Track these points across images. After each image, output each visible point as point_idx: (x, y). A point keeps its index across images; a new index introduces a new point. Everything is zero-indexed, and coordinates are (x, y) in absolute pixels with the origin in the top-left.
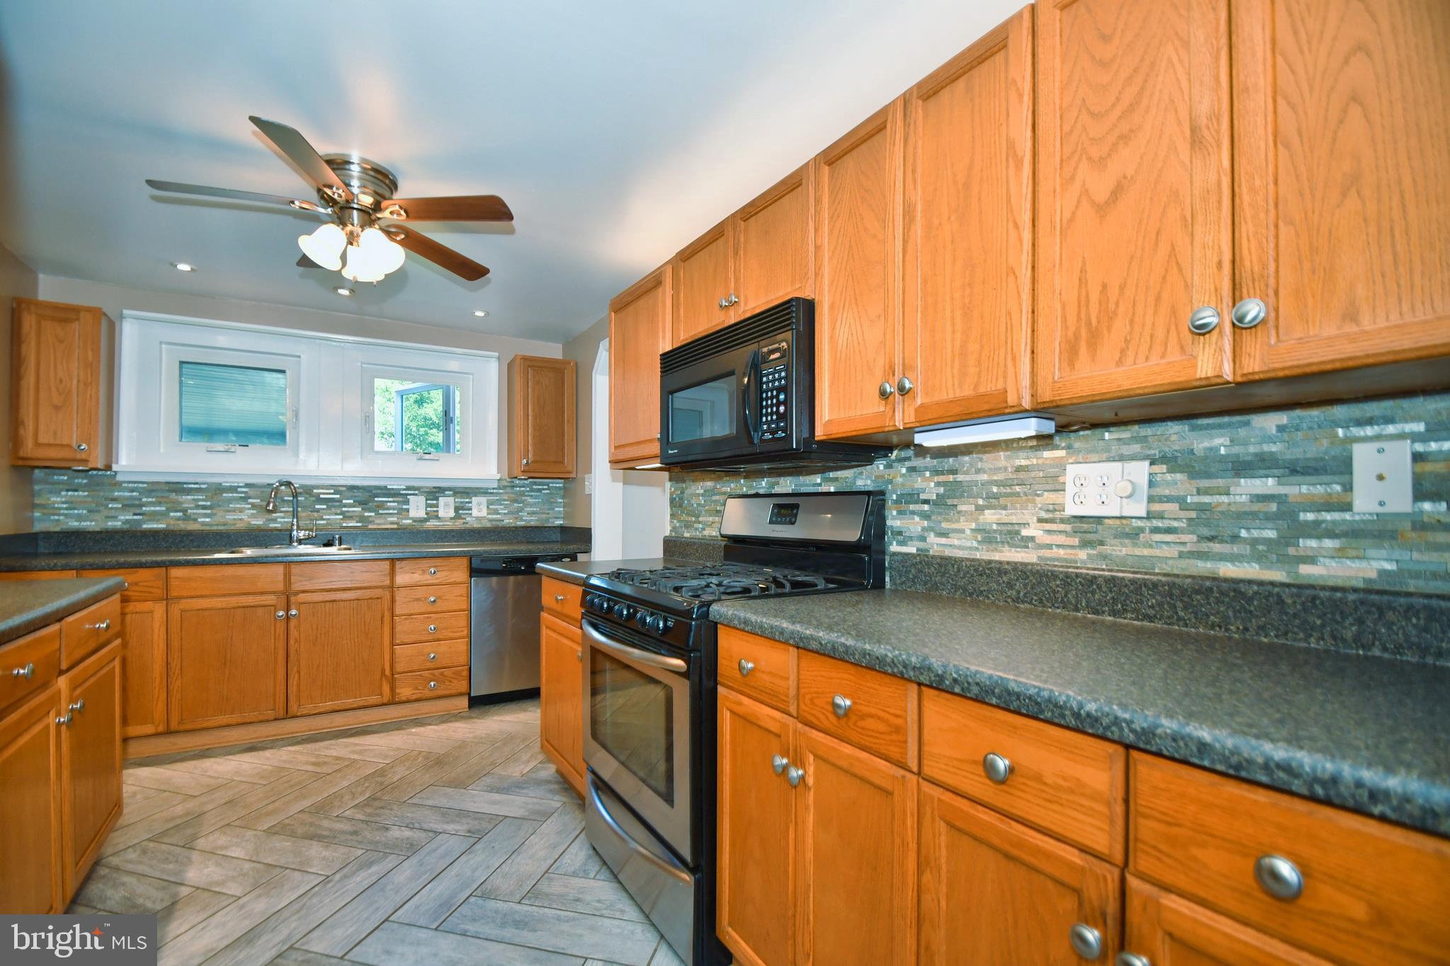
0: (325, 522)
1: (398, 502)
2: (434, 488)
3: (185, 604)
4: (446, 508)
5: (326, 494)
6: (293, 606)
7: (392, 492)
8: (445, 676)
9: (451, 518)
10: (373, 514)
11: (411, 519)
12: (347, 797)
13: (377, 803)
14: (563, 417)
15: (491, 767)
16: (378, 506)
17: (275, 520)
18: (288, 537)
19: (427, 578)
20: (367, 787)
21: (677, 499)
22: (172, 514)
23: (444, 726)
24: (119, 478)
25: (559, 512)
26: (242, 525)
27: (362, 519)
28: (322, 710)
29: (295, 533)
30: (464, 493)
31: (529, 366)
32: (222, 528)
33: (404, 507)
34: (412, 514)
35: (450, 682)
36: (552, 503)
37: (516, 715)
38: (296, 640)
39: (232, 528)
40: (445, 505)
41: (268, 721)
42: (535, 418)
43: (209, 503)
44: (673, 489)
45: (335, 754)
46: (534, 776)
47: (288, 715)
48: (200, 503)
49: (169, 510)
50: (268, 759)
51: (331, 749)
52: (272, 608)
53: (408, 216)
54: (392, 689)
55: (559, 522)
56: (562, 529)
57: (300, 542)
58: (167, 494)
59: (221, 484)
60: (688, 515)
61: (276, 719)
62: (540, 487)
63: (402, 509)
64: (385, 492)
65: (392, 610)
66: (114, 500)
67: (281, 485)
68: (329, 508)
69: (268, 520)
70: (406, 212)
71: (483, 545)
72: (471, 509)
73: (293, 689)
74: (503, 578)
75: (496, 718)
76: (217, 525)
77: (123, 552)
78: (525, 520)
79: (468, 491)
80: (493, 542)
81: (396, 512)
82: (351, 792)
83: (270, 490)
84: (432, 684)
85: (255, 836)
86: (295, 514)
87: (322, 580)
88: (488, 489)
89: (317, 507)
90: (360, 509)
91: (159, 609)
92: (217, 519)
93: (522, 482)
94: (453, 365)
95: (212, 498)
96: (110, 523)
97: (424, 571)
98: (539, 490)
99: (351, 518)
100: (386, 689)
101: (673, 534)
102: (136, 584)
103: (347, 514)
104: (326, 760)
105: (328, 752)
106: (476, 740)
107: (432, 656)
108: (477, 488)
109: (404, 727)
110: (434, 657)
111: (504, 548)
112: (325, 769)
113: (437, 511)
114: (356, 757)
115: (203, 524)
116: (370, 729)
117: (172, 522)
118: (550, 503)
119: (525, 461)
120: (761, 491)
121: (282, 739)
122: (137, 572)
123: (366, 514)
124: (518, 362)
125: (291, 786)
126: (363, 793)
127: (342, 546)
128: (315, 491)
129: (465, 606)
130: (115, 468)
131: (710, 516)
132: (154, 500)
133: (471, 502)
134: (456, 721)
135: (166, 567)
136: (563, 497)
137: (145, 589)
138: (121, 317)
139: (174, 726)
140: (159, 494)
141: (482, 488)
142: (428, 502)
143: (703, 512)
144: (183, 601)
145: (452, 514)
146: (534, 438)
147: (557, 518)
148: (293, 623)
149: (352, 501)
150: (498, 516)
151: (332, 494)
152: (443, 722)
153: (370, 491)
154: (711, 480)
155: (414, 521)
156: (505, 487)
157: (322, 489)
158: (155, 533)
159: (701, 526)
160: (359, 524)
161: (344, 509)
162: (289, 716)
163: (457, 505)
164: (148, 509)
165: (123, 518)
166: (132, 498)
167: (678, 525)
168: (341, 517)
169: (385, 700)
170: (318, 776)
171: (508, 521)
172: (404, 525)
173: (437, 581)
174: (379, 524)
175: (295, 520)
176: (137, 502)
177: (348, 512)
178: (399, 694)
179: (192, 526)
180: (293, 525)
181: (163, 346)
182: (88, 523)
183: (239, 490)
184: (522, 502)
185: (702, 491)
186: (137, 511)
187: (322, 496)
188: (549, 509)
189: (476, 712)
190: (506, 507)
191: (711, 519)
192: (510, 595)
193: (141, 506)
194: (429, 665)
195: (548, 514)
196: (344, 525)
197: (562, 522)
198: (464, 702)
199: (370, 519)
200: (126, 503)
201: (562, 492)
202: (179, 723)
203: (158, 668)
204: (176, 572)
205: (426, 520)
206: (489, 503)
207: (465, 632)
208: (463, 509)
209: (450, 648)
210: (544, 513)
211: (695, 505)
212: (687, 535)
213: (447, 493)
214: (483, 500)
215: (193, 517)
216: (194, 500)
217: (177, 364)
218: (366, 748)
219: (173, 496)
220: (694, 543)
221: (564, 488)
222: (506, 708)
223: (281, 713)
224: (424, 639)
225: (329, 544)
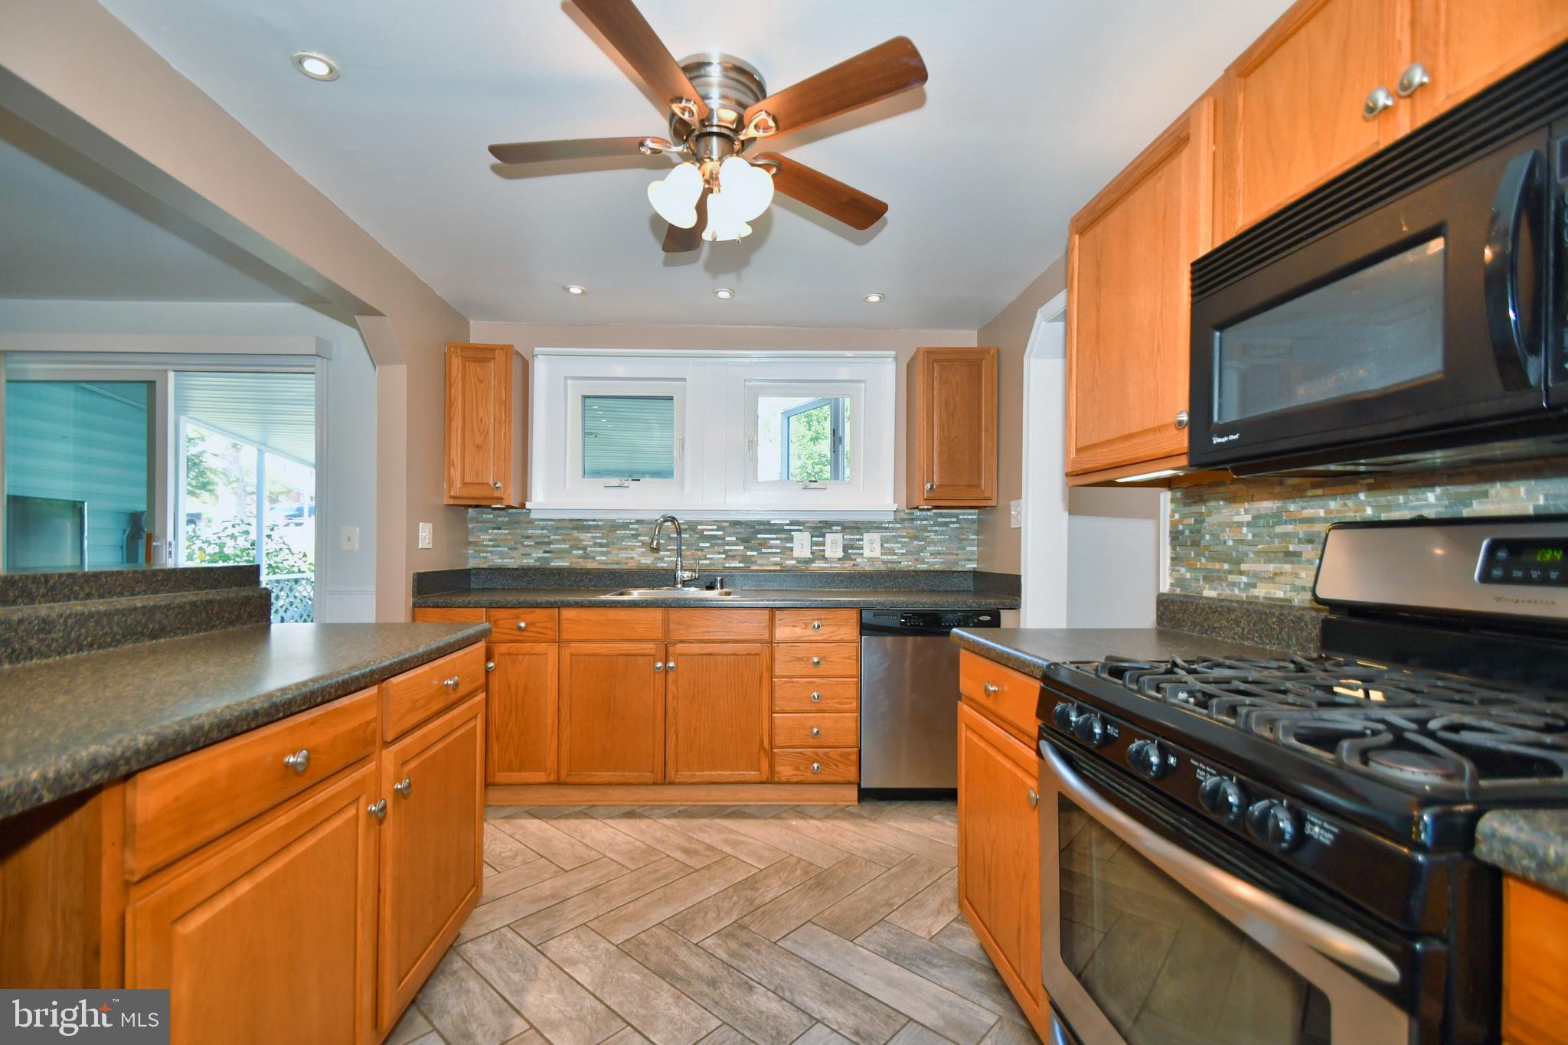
0: (708, 562)
1: (781, 539)
2: (820, 522)
3: (575, 647)
4: (834, 546)
5: (710, 530)
6: (671, 658)
7: (775, 527)
8: (830, 757)
9: (839, 559)
10: (755, 553)
11: (796, 559)
12: (711, 915)
13: (744, 936)
14: (979, 424)
15: (887, 910)
16: (760, 545)
17: (662, 559)
18: (673, 578)
19: (810, 633)
20: (735, 903)
21: (1187, 533)
22: (574, 552)
23: (828, 824)
24: (533, 516)
25: (972, 552)
26: (633, 564)
27: (745, 559)
28: (699, 780)
29: (679, 572)
30: (855, 528)
31: (935, 361)
32: (616, 567)
33: (788, 545)
34: (797, 553)
35: (837, 765)
36: (962, 540)
37: (919, 825)
38: (674, 697)
39: (625, 567)
40: (832, 543)
41: (646, 784)
42: (942, 429)
43: (605, 541)
44: (1177, 516)
45: (707, 841)
46: (947, 943)
47: (665, 781)
48: (598, 541)
49: (573, 547)
50: (642, 832)
51: (704, 832)
52: (652, 658)
53: (777, 128)
54: (771, 766)
55: (971, 566)
56: (976, 574)
57: (685, 583)
58: (571, 532)
59: (615, 520)
60: (1212, 559)
61: (654, 784)
62: (947, 520)
63: (785, 547)
64: (768, 527)
65: (771, 669)
66: (528, 537)
67: (665, 521)
68: (713, 546)
69: (656, 559)
70: (775, 120)
71: (875, 592)
72: (862, 548)
73: (670, 753)
74: (899, 639)
75: (892, 823)
76: (612, 564)
77: (536, 590)
78: (927, 563)
79: (859, 525)
80: (888, 591)
81: (779, 551)
82: (717, 906)
83: (654, 526)
84: (815, 765)
85: (607, 951)
86: (679, 553)
87: (700, 630)
88: (881, 523)
89: (701, 545)
90: (742, 547)
91: (551, 650)
92: (613, 558)
93: (924, 513)
94: (843, 373)
95: (608, 535)
96: (525, 561)
97: (806, 625)
98: (946, 524)
99: (733, 557)
100: (765, 764)
101: (1178, 591)
102: (533, 624)
103: (730, 553)
104: (698, 847)
105: (701, 836)
106: (866, 856)
107: (815, 730)
108: (869, 522)
109: (784, 815)
110: (818, 732)
111: (902, 599)
112: (695, 862)
113: (824, 550)
114: (728, 849)
115: (600, 562)
116: (747, 810)
117: (574, 560)
118: (959, 539)
119: (928, 486)
120: (1430, 513)
121: (660, 807)
122: (534, 612)
123: (749, 553)
124: (920, 358)
125: (658, 880)
126: (729, 912)
127: (724, 590)
128: (699, 527)
129: (854, 671)
130: (528, 505)
131: (1270, 561)
132: (560, 537)
133: (862, 540)
134: (843, 819)
135: (559, 608)
136: (977, 533)
137: (540, 630)
138: (534, 356)
139: (563, 777)
140: (563, 531)
141: (874, 522)
142: (814, 539)
143: (1251, 555)
144: (572, 644)
145: (840, 554)
146: (940, 454)
147: (969, 560)
148: (671, 676)
149: (734, 539)
150: (894, 557)
151: (716, 530)
152: (828, 817)
153: (753, 527)
154: (1273, 497)
155: (799, 562)
156: (903, 520)
157: (706, 525)
158: (560, 571)
159: (1244, 579)
160: (742, 565)
161: (727, 547)
162: (667, 782)
163: (846, 542)
164: (555, 546)
165: (535, 555)
166: (542, 536)
167: (1188, 575)
168: (724, 556)
169: (764, 779)
170: (687, 870)
171: (906, 564)
172: (788, 565)
173: (821, 638)
174: (762, 565)
175: (679, 559)
176: (546, 540)
177: (731, 550)
178: (778, 773)
179: (591, 565)
180: (677, 564)
181: (569, 382)
182: (508, 560)
183: (631, 526)
184: (924, 539)
185: (1249, 518)
186: (547, 549)
187: (705, 533)
188: (959, 548)
189: (867, 808)
190: (904, 545)
191: (1271, 567)
192: (908, 662)
193: (550, 543)
194: (812, 742)
195: (957, 554)
196: (727, 565)
197: (975, 566)
198: (853, 793)
199: (753, 559)
200: (538, 540)
201: (975, 527)
202: (568, 774)
203: (550, 717)
204: (568, 614)
205: (812, 561)
206: (884, 541)
207: (854, 705)
208: (853, 547)
209: (836, 723)
210: (952, 554)
211: (1230, 543)
212: (1209, 593)
213: (834, 528)
214: (876, 536)
215: (592, 555)
216: (592, 537)
217: (580, 399)
218: (741, 838)
219: (575, 533)
220: (1230, 610)
221: (979, 521)
222: (904, 809)
223: (660, 778)
224: (805, 708)
225: (711, 587)
